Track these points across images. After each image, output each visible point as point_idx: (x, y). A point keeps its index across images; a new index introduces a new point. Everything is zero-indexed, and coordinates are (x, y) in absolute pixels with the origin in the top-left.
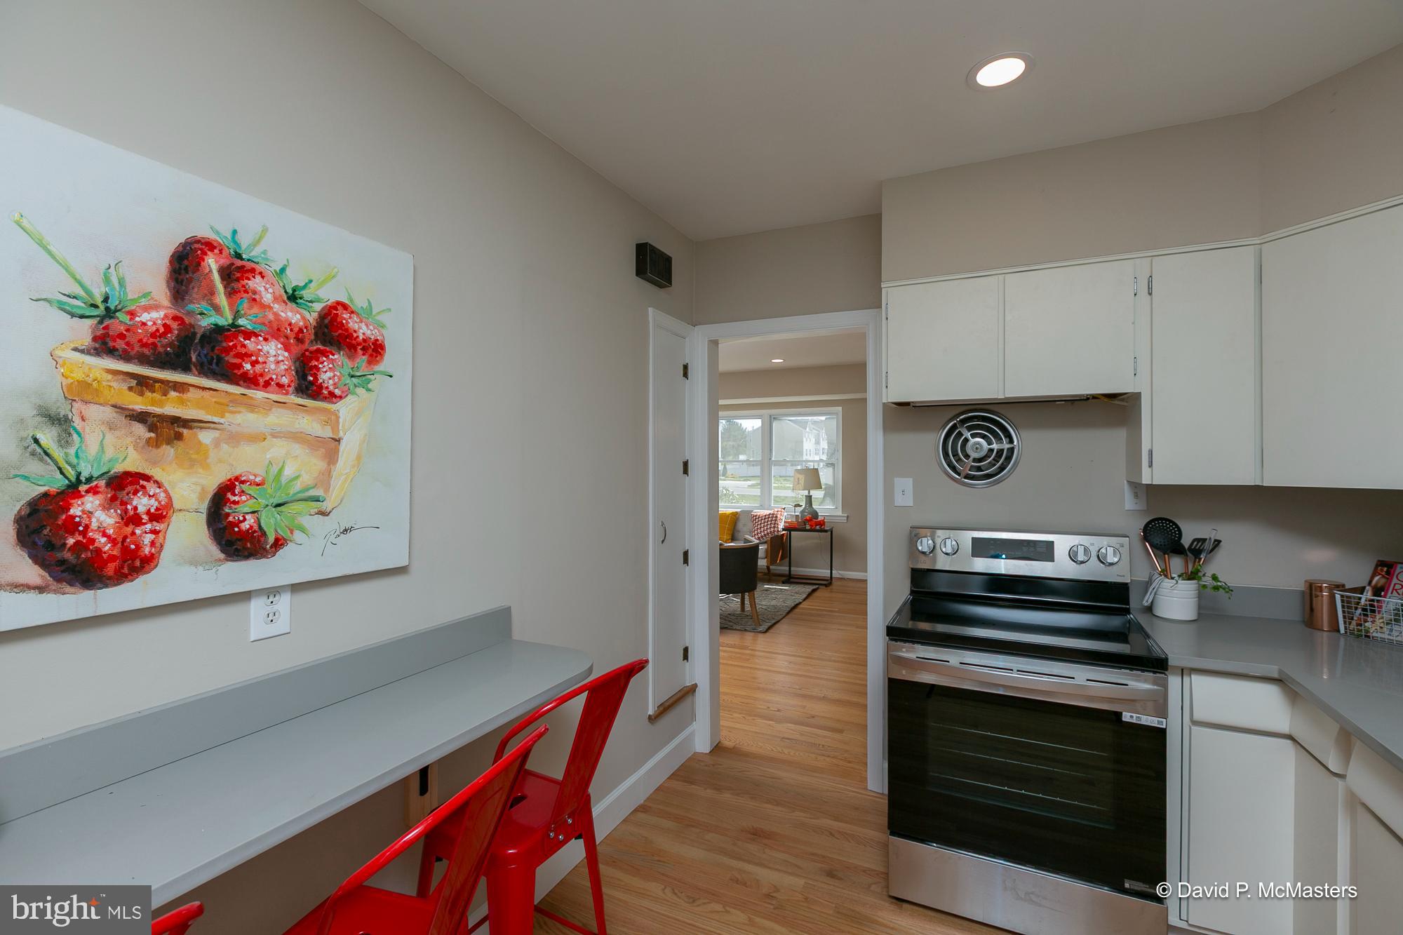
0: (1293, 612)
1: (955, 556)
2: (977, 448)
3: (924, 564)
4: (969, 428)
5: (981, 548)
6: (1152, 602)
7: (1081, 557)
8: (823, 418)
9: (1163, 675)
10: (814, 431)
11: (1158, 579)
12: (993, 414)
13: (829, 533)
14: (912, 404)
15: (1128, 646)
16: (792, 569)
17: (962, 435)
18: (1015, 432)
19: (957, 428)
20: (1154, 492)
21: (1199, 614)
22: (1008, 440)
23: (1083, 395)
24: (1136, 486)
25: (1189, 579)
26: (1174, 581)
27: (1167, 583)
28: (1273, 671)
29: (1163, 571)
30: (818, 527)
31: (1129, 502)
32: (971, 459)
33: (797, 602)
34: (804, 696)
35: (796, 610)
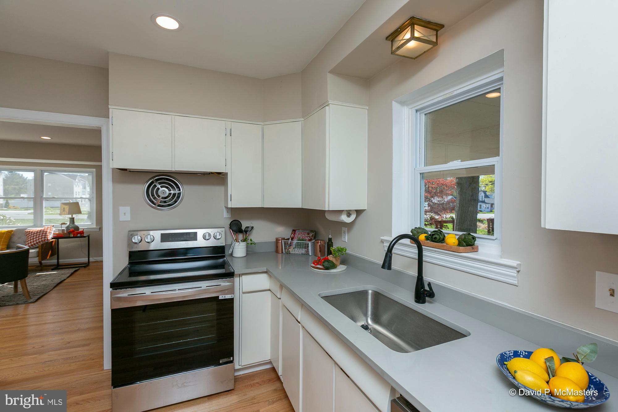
0: (272, 249)
1: (152, 243)
2: (163, 193)
3: (136, 249)
4: (160, 183)
5: (165, 238)
6: (232, 252)
7: (207, 238)
8: (87, 174)
9: (233, 279)
10: (82, 182)
11: (234, 243)
12: (171, 178)
13: (87, 238)
14: (128, 170)
15: (224, 270)
16: (60, 261)
17: (156, 186)
18: (181, 187)
19: (154, 183)
20: (233, 211)
21: (247, 254)
22: (178, 189)
23: (208, 172)
24: (227, 208)
25: (244, 242)
26: (239, 243)
27: (237, 244)
28: (265, 269)
29: (236, 240)
30: (79, 235)
31: (226, 215)
32: (161, 197)
33: (63, 279)
34: (64, 332)
35: (61, 284)
